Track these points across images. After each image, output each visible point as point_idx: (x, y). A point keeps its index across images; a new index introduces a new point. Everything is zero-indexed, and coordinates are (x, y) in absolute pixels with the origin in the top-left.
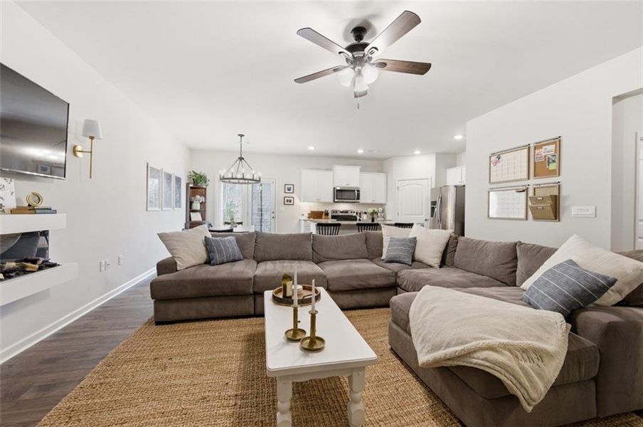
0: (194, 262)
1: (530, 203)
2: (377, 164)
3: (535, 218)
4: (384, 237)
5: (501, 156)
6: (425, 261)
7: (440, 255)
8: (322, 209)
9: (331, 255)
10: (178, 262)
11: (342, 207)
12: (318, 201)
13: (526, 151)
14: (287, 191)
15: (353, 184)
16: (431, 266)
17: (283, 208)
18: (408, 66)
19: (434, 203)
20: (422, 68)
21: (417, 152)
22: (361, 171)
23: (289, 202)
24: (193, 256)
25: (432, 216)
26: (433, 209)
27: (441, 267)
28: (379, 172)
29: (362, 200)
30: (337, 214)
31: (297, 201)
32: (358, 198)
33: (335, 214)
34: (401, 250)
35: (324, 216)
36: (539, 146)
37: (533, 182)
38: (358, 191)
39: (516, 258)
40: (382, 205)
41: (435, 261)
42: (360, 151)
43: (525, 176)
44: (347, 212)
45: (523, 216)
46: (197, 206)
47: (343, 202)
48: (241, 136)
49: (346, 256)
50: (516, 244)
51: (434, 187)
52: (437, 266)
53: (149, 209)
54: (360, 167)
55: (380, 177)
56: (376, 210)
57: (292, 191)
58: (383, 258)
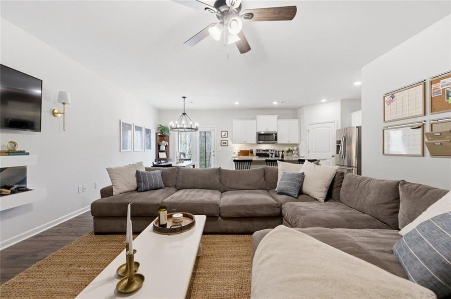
0: (126, 189)
1: (426, 140)
2: (293, 112)
3: (433, 154)
4: (279, 171)
5: (395, 94)
6: (311, 195)
7: (325, 189)
8: (248, 149)
9: (234, 186)
10: (114, 189)
11: (264, 147)
12: (245, 143)
13: (421, 87)
14: (223, 136)
15: (271, 130)
16: (316, 200)
17: (220, 148)
18: (274, 13)
19: (339, 142)
20: (289, 13)
21: (324, 100)
22: (278, 118)
23: (224, 144)
24: (125, 184)
25: (338, 153)
26: (338, 147)
27: (326, 200)
28: (293, 118)
29: (279, 141)
30: (260, 152)
31: (230, 143)
32: (276, 139)
33: (259, 152)
35: (250, 154)
36: (435, 80)
37: (430, 117)
38: (276, 134)
39: (398, 198)
40: (296, 145)
41: (320, 194)
42: (275, 103)
43: (421, 112)
45: (419, 152)
46: (163, 148)
47: (267, 143)
48: (184, 97)
50: (398, 183)
51: (339, 128)
52: (322, 200)
53: (122, 150)
54: (277, 116)
55: (295, 122)
56: (291, 149)
57: (226, 136)
58: (276, 189)
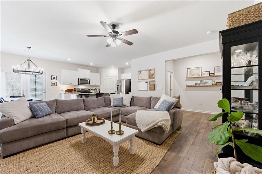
0: (25, 118)
1: (149, 86)
2: (96, 69)
3: (150, 90)
4: (111, 98)
5: (141, 72)
6: (126, 105)
7: (130, 102)
8: (73, 88)
10: (14, 119)
11: (82, 87)
12: (71, 84)
13: (147, 71)
14: (52, 79)
15: (87, 78)
16: (128, 106)
18: (127, 42)
19: (118, 86)
20: (130, 44)
21: (112, 67)
22: (90, 72)
23: (54, 84)
24: (23, 115)
25: (118, 90)
27: (130, 106)
28: (97, 73)
29: (91, 84)
30: (79, 90)
31: (58, 84)
32: (89, 83)
34: (119, 102)
35: (73, 91)
36: (150, 70)
37: (149, 80)
38: (89, 80)
39: (151, 101)
40: (98, 86)
41: (129, 104)
42: (92, 64)
43: (147, 78)
44: (84, 89)
45: (147, 90)
47: (82, 85)
49: (99, 107)
50: (151, 97)
51: (118, 80)
52: (129, 106)
54: (90, 70)
55: (98, 75)
56: (96, 88)
57: (55, 79)
58: (111, 105)
